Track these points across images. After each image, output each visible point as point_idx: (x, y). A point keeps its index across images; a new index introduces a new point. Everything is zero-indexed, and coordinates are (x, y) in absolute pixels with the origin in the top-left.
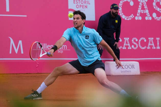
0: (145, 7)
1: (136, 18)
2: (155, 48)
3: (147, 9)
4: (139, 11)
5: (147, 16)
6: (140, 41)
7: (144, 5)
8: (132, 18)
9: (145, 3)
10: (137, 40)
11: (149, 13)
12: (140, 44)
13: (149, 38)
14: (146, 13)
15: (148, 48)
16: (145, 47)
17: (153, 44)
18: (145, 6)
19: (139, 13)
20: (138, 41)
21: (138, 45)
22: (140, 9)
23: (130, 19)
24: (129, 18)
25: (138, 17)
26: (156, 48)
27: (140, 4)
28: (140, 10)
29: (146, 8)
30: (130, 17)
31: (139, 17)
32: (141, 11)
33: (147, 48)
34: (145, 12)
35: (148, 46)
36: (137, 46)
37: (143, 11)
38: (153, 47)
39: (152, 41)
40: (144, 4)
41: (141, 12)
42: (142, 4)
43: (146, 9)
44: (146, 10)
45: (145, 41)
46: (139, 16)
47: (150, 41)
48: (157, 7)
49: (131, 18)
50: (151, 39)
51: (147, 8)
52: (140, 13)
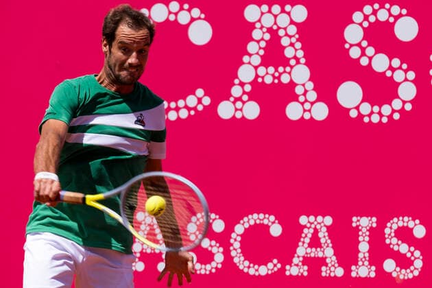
0: (289, 53)
1: (226, 110)
2: (340, 272)
3: (303, 61)
4: (246, 73)
5: (302, 99)
6: (239, 229)
7: (285, 41)
8: (195, 109)
9: (292, 30)
10: (219, 226)
11: (310, 86)
12: (237, 245)
13: (303, 220)
14: (292, 84)
15: (293, 271)
16: (270, 265)
17: (329, 252)
18: (292, 45)
19: (242, 84)
20: (229, 229)
21: (227, 253)
22: (256, 60)
23: (184, 114)
24: (177, 109)
25: (234, 103)
26: (348, 272)
27: (257, 34)
28: (256, 68)
29: (295, 57)
30: (181, 103)
31: (244, 103)
32: (262, 71)
33: (283, 270)
34: (285, 79)
35: (296, 260)
36: (219, 258)
37: (276, 70)
38: (324, 268)
39: (323, 234)
40: (281, 33)
41: (257, 76)
42: (267, 36)
43: (293, 62)
44: (292, 67)
45: (276, 230)
46: (245, 98)
47: (308, 233)
48: (370, 51)
49: (189, 109)
50: (318, 224)
51: (300, 54)
52: (254, 83)
